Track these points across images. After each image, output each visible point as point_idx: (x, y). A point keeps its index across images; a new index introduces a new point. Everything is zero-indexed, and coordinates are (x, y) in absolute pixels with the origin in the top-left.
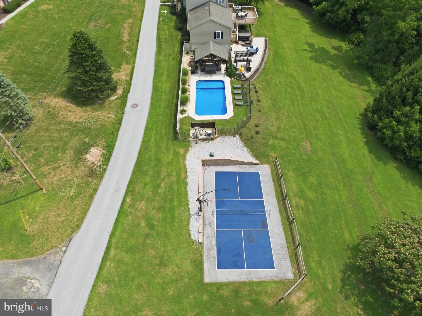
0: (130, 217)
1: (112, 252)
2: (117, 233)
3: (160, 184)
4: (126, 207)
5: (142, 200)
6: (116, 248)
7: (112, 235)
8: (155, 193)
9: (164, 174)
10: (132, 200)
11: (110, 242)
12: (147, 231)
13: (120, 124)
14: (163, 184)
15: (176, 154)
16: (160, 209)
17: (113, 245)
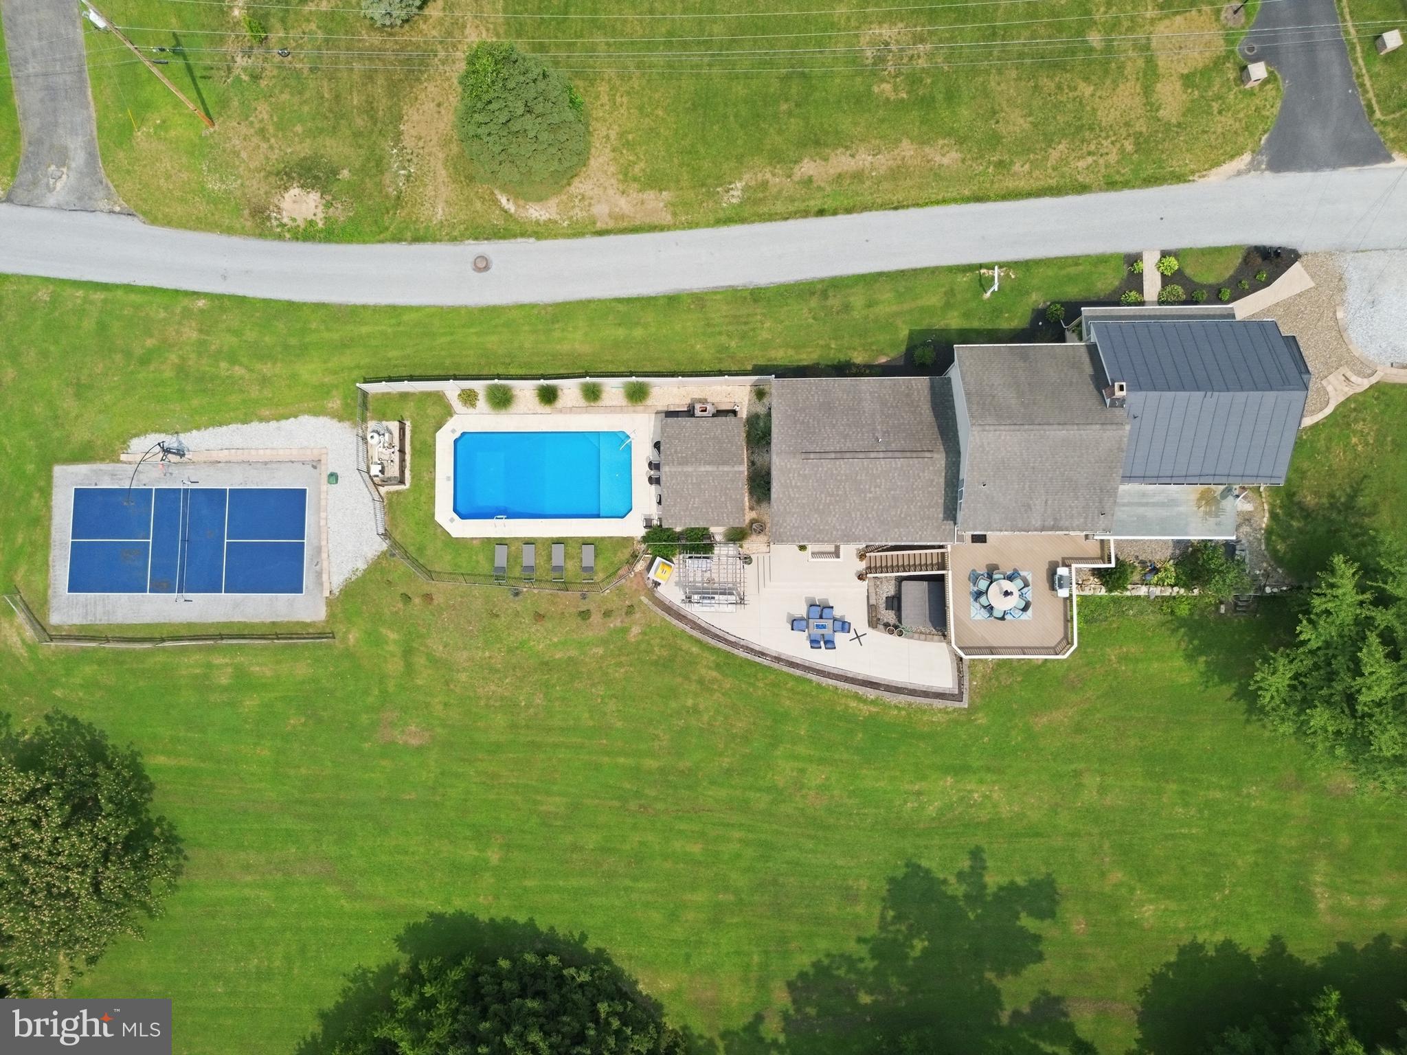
0: (162, 314)
1: (99, 296)
2: (133, 297)
3: (241, 364)
4: (186, 302)
5: (201, 331)
6: (105, 301)
7: (129, 288)
8: (217, 356)
9: (267, 369)
10: (202, 311)
11: (117, 286)
12: (138, 352)
13: (417, 239)
14: (239, 371)
15: (324, 391)
16: (182, 371)
17: (109, 295)
